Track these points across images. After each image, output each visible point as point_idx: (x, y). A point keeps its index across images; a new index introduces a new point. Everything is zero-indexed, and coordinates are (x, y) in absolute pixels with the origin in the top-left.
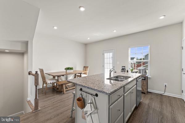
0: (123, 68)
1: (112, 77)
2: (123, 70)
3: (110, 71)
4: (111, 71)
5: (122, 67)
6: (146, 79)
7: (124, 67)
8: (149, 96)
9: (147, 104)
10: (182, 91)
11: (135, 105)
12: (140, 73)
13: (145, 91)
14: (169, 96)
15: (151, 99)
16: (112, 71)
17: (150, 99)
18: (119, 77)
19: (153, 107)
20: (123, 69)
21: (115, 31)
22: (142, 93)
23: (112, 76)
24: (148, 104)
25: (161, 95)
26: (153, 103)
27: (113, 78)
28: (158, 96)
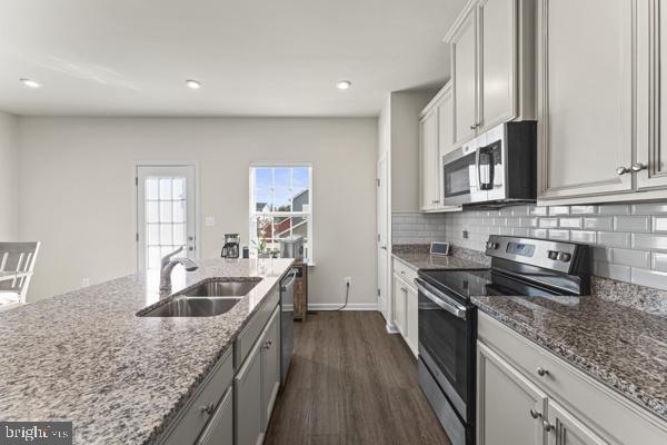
0: (230, 240)
1: (178, 294)
2: (231, 248)
3: (165, 261)
4: (168, 266)
5: (227, 236)
6: (304, 272)
7: (234, 236)
8: (312, 326)
9: (310, 358)
10: (379, 291)
11: (277, 384)
12: (286, 255)
13: (302, 311)
14: (355, 311)
15: (318, 335)
16: (174, 264)
17: (316, 338)
18: (210, 287)
19: (326, 363)
20: (228, 245)
21: (193, 85)
22: (296, 320)
23: (174, 290)
24: (314, 357)
25: (340, 313)
26: (325, 350)
27: (178, 299)
28: (332, 317)
